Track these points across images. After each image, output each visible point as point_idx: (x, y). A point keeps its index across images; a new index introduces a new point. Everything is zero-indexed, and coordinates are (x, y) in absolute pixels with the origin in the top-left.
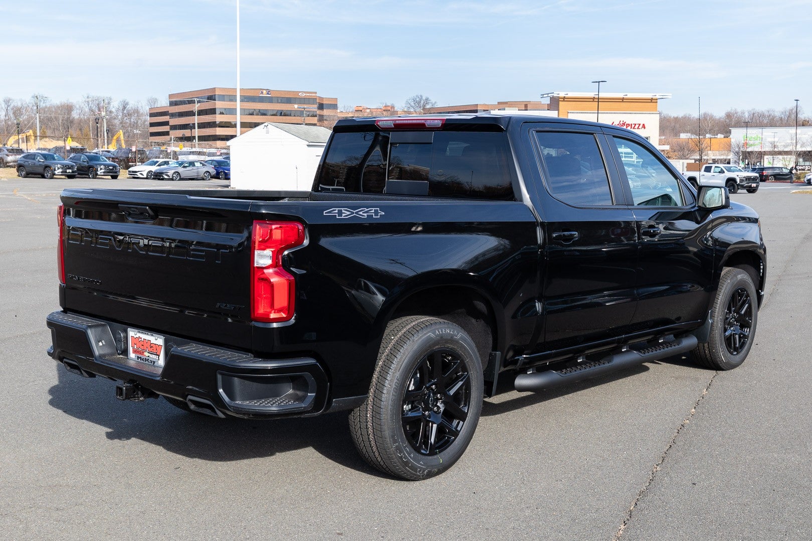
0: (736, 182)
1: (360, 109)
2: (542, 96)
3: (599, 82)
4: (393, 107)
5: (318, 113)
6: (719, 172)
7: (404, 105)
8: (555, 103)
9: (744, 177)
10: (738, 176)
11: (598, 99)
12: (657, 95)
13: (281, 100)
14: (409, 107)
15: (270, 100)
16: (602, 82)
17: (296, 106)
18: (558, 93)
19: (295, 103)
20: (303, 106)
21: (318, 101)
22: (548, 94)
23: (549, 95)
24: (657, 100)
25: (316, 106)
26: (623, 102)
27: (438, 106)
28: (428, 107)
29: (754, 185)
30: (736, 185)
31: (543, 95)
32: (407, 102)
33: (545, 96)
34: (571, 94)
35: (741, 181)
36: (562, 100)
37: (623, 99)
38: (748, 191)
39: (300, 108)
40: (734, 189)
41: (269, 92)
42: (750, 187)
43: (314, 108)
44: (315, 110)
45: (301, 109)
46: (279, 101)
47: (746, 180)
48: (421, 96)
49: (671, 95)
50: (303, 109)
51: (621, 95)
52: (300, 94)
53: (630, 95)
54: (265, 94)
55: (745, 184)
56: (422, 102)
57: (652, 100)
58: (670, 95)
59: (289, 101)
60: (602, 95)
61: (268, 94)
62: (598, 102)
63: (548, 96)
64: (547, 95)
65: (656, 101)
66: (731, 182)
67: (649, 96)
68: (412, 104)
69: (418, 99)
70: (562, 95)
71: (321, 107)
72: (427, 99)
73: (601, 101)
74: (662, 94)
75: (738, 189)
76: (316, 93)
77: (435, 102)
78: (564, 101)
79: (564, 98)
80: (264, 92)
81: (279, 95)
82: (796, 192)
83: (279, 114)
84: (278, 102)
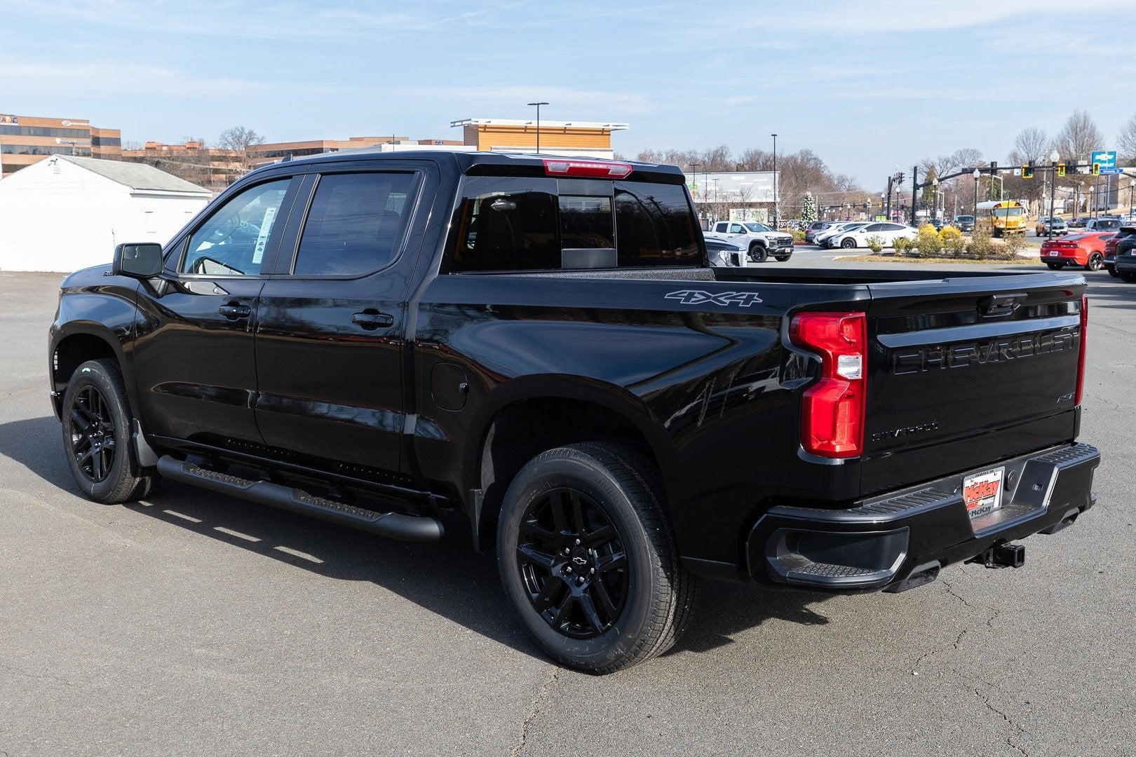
0: (764, 246)
1: (154, 145)
2: (452, 125)
3: (538, 104)
4: (201, 144)
5: (92, 151)
6: (740, 232)
7: (218, 141)
8: (472, 133)
9: (775, 239)
10: (766, 237)
11: (538, 129)
12: (611, 124)
13: (35, 132)
14: (225, 144)
15: (17, 131)
16: (543, 104)
17: (58, 140)
18: (477, 120)
19: (57, 136)
20: (70, 140)
21: (91, 134)
22: (462, 121)
23: (464, 123)
24: (609, 131)
25: (89, 140)
26: (565, 134)
27: (268, 143)
28: (252, 143)
29: (788, 250)
30: (764, 250)
31: (455, 122)
32: (223, 137)
33: (456, 124)
34: (495, 122)
35: (772, 244)
36: (483, 130)
37: (565, 129)
38: (776, 258)
39: (63, 143)
40: (762, 255)
41: (14, 119)
42: (783, 252)
43: (86, 143)
44: (87, 146)
45: (66, 145)
46: (32, 132)
47: (778, 243)
48: (242, 128)
49: (628, 124)
50: (71, 145)
51: (561, 124)
52: (63, 123)
53: (575, 125)
54: (8, 123)
55: (776, 247)
56: (244, 137)
57: (604, 133)
58: (627, 126)
59: (47, 132)
60: (543, 124)
61: (14, 122)
62: (538, 133)
63: (462, 125)
64: (460, 123)
65: (608, 133)
66: (757, 246)
67: (599, 125)
68: (230, 139)
69: (238, 133)
70: (482, 122)
71: (96, 141)
72: (251, 133)
73: (541, 133)
74: (616, 124)
75: (768, 256)
76: (88, 121)
77: (263, 138)
78: (485, 131)
79: (485, 127)
80: (8, 118)
81: (31, 124)
82: (840, 259)
83: (32, 152)
84: (30, 134)
